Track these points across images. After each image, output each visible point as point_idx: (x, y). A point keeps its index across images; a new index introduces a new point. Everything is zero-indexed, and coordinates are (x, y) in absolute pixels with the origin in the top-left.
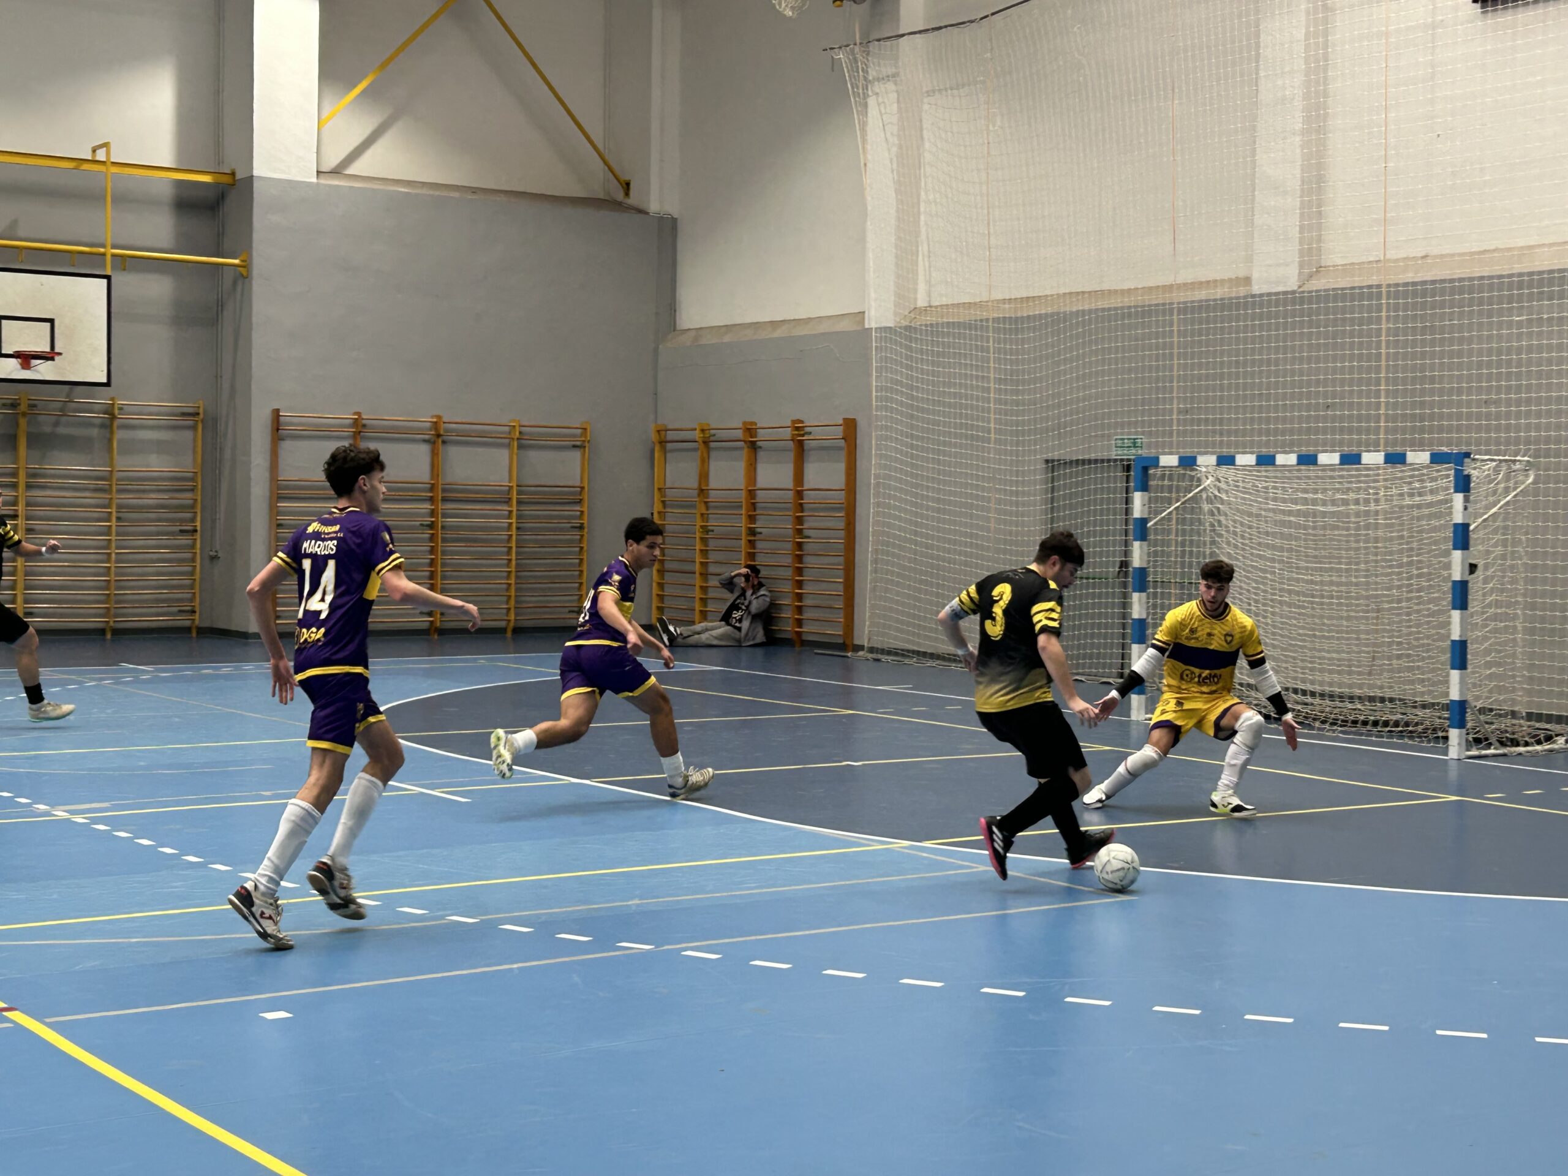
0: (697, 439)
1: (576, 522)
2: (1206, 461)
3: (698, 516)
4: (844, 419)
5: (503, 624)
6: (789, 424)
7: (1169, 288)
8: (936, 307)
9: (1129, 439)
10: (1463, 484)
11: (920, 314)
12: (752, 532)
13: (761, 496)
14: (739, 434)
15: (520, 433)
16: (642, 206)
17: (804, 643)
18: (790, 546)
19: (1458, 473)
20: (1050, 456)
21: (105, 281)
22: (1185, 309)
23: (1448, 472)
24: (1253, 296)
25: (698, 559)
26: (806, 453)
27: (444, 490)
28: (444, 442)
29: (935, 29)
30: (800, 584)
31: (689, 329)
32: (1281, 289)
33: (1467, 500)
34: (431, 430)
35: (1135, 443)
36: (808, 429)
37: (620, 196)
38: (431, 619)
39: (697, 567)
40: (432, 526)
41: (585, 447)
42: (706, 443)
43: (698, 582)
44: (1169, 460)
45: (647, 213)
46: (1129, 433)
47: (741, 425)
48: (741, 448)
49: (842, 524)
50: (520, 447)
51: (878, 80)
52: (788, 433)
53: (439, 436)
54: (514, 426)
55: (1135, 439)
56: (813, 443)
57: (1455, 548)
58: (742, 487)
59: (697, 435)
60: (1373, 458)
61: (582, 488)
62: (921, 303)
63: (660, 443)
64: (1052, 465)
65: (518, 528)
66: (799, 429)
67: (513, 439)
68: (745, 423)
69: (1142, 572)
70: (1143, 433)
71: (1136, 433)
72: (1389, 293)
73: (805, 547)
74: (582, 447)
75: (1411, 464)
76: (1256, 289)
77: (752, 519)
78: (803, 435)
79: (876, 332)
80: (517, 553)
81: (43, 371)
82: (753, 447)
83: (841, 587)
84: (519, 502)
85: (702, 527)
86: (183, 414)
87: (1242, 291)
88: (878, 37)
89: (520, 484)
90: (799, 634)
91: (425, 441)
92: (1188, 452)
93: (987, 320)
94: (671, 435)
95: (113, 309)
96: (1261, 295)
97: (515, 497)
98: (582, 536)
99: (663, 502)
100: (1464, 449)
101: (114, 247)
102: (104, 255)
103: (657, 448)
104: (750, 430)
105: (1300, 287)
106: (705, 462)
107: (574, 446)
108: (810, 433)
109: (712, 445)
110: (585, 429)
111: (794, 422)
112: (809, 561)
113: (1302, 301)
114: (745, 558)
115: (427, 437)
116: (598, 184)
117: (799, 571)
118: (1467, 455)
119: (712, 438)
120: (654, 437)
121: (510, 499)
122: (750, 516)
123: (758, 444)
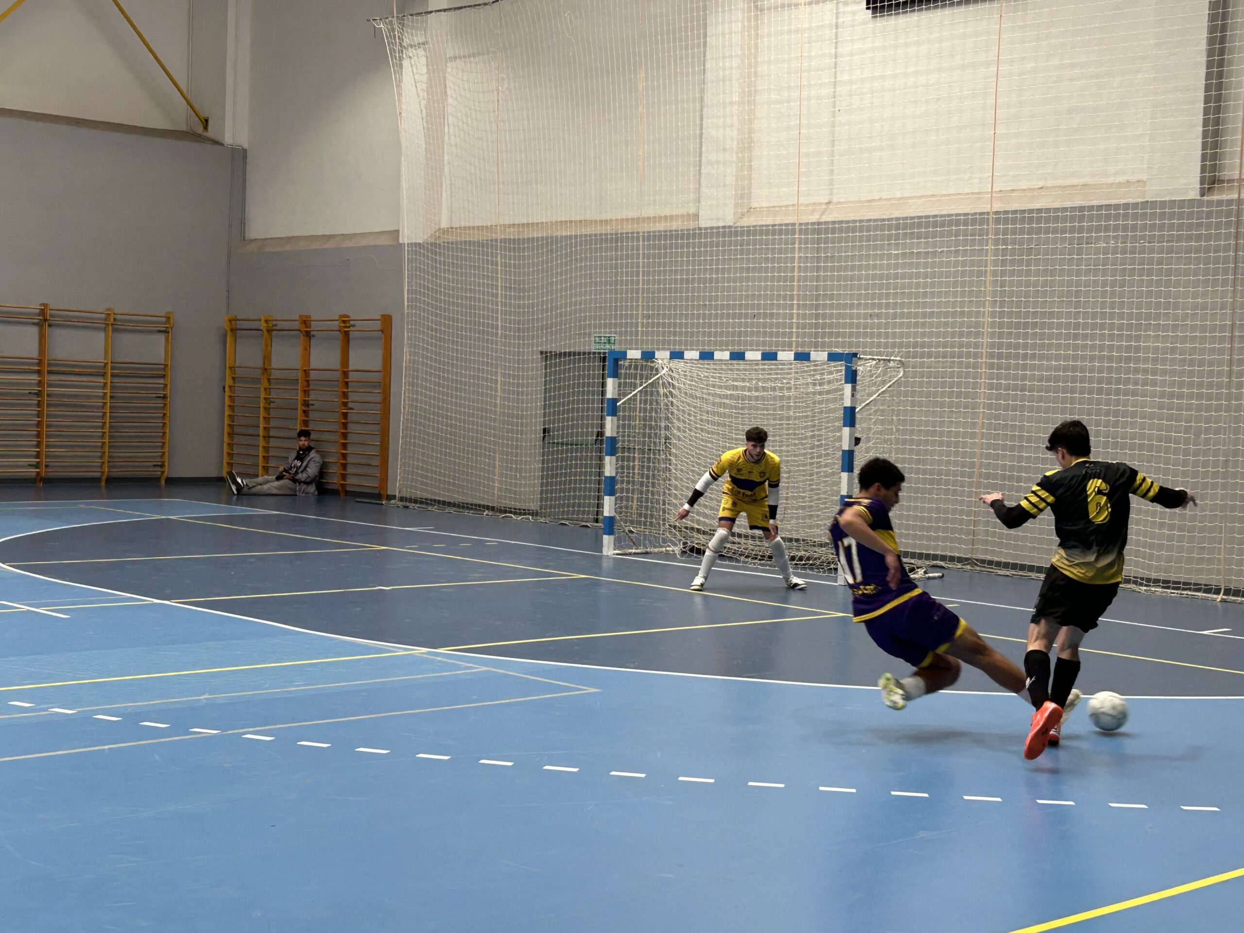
0: (262, 328)
1: (161, 393)
2: (662, 356)
3: (262, 389)
4: (383, 316)
5: (98, 475)
6: (338, 318)
7: (638, 220)
8: (456, 228)
9: (605, 337)
10: (852, 377)
11: (444, 234)
12: (306, 404)
13: (313, 375)
14: (296, 325)
15: (114, 320)
16: (218, 138)
17: (347, 493)
18: (337, 415)
19: (848, 369)
20: (544, 349)
22: (650, 236)
23: (840, 367)
24: (700, 229)
25: (262, 425)
26: (350, 342)
27: (49, 365)
28: (50, 326)
29: (456, 9)
30: (345, 446)
31: (256, 239)
32: (721, 224)
33: (854, 389)
34: (39, 315)
35: (609, 340)
36: (352, 322)
37: (200, 129)
38: (38, 470)
39: (261, 432)
40: (39, 394)
41: (168, 332)
42: (269, 331)
43: (262, 443)
44: (634, 354)
45: (222, 145)
46: (605, 332)
47: (297, 318)
48: (298, 336)
49: (379, 398)
50: (114, 330)
51: (411, 46)
52: (336, 325)
53: (46, 320)
54: (109, 314)
55: (609, 337)
56: (357, 334)
57: (844, 426)
58: (299, 368)
59: (263, 325)
60: (786, 356)
61: (166, 365)
62: (444, 225)
63: (232, 330)
64: (546, 356)
65: (111, 397)
66: (345, 322)
67: (108, 324)
68: (300, 316)
69: (613, 440)
70: (615, 333)
71: (610, 333)
72: (800, 230)
73: (349, 415)
74: (166, 332)
75: (815, 361)
76: (703, 224)
78: (348, 327)
79: (408, 247)
80: (111, 417)
82: (308, 335)
83: (378, 449)
84: (113, 375)
85: (265, 399)
87: (692, 225)
88: (411, 13)
89: (113, 361)
90: (343, 486)
91: (34, 324)
92: (649, 348)
93: (496, 240)
94: (240, 325)
96: (706, 229)
97: (109, 371)
98: (165, 404)
99: (233, 378)
100: (854, 350)
103: (229, 334)
104: (306, 322)
105: (734, 223)
106: (268, 345)
107: (159, 331)
108: (354, 326)
109: (274, 333)
110: (169, 318)
111: (341, 316)
112: (352, 427)
113: (736, 233)
114: (300, 424)
115: (36, 321)
116: (180, 118)
117: (345, 436)
118: (855, 355)
119: (275, 328)
120: (227, 326)
121: (105, 373)
122: (305, 391)
123: (312, 333)
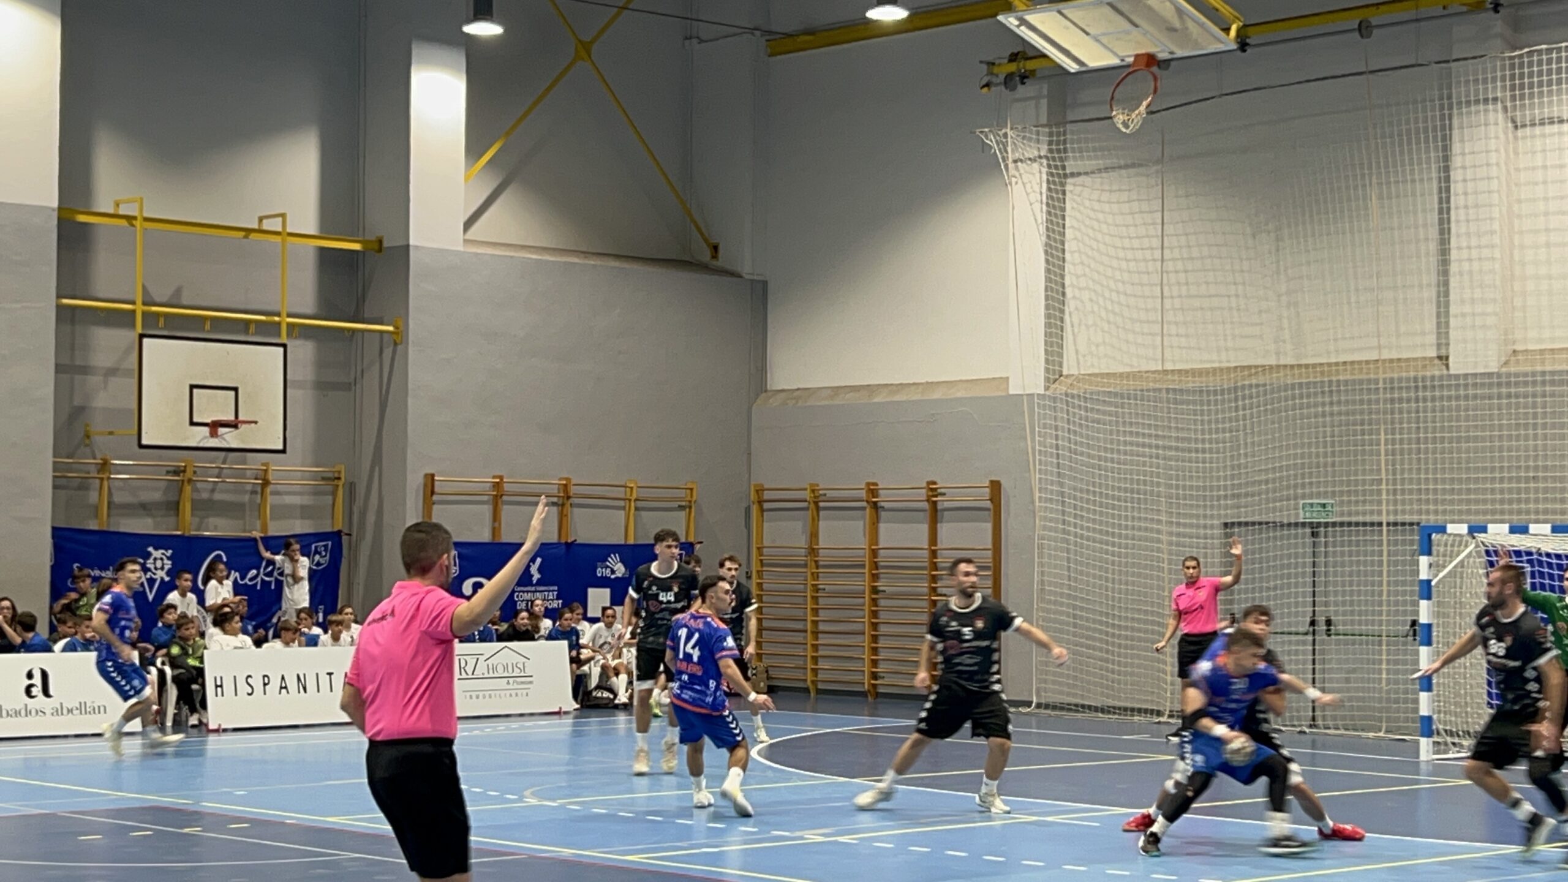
0: (807, 499)
3: (808, 575)
4: (992, 482)
6: (924, 485)
12: (875, 590)
13: (883, 555)
14: (860, 495)
15: (639, 494)
16: (734, 269)
18: (925, 604)
20: (1230, 519)
21: (281, 350)
25: (810, 618)
26: (939, 514)
28: (571, 505)
31: (783, 391)
32: (1481, 370)
34: (561, 492)
35: (1327, 508)
36: (939, 491)
37: (706, 256)
39: (809, 627)
41: (690, 507)
42: (816, 502)
43: (810, 641)
44: (1457, 528)
45: (741, 277)
47: (864, 486)
48: (864, 509)
50: (637, 509)
52: (923, 494)
53: (567, 498)
54: (631, 487)
56: (946, 505)
59: (807, 494)
63: (758, 502)
66: (933, 490)
67: (631, 500)
74: (688, 507)
76: (1456, 369)
77: (875, 577)
78: (936, 496)
81: (229, 438)
82: (875, 506)
85: (813, 585)
86: (323, 479)
94: (767, 495)
95: (288, 377)
96: (1459, 376)
99: (761, 561)
101: (289, 316)
102: (279, 324)
103: (755, 509)
104: (873, 491)
105: (1502, 369)
106: (815, 520)
107: (680, 507)
108: (944, 494)
109: (821, 504)
110: (691, 490)
111: (929, 483)
114: (869, 615)
119: (821, 498)
120: (752, 496)
122: (872, 575)
123: (880, 504)
